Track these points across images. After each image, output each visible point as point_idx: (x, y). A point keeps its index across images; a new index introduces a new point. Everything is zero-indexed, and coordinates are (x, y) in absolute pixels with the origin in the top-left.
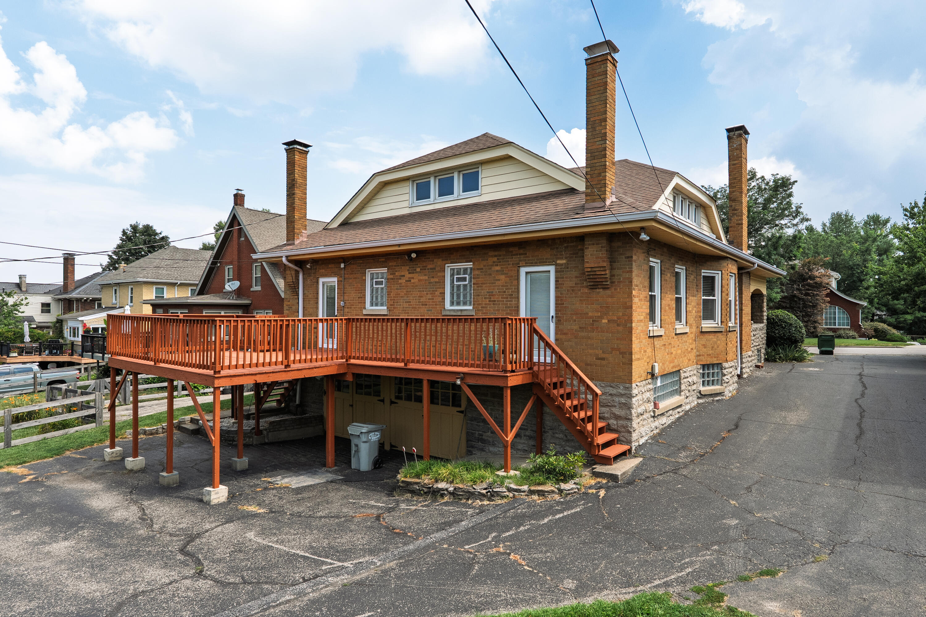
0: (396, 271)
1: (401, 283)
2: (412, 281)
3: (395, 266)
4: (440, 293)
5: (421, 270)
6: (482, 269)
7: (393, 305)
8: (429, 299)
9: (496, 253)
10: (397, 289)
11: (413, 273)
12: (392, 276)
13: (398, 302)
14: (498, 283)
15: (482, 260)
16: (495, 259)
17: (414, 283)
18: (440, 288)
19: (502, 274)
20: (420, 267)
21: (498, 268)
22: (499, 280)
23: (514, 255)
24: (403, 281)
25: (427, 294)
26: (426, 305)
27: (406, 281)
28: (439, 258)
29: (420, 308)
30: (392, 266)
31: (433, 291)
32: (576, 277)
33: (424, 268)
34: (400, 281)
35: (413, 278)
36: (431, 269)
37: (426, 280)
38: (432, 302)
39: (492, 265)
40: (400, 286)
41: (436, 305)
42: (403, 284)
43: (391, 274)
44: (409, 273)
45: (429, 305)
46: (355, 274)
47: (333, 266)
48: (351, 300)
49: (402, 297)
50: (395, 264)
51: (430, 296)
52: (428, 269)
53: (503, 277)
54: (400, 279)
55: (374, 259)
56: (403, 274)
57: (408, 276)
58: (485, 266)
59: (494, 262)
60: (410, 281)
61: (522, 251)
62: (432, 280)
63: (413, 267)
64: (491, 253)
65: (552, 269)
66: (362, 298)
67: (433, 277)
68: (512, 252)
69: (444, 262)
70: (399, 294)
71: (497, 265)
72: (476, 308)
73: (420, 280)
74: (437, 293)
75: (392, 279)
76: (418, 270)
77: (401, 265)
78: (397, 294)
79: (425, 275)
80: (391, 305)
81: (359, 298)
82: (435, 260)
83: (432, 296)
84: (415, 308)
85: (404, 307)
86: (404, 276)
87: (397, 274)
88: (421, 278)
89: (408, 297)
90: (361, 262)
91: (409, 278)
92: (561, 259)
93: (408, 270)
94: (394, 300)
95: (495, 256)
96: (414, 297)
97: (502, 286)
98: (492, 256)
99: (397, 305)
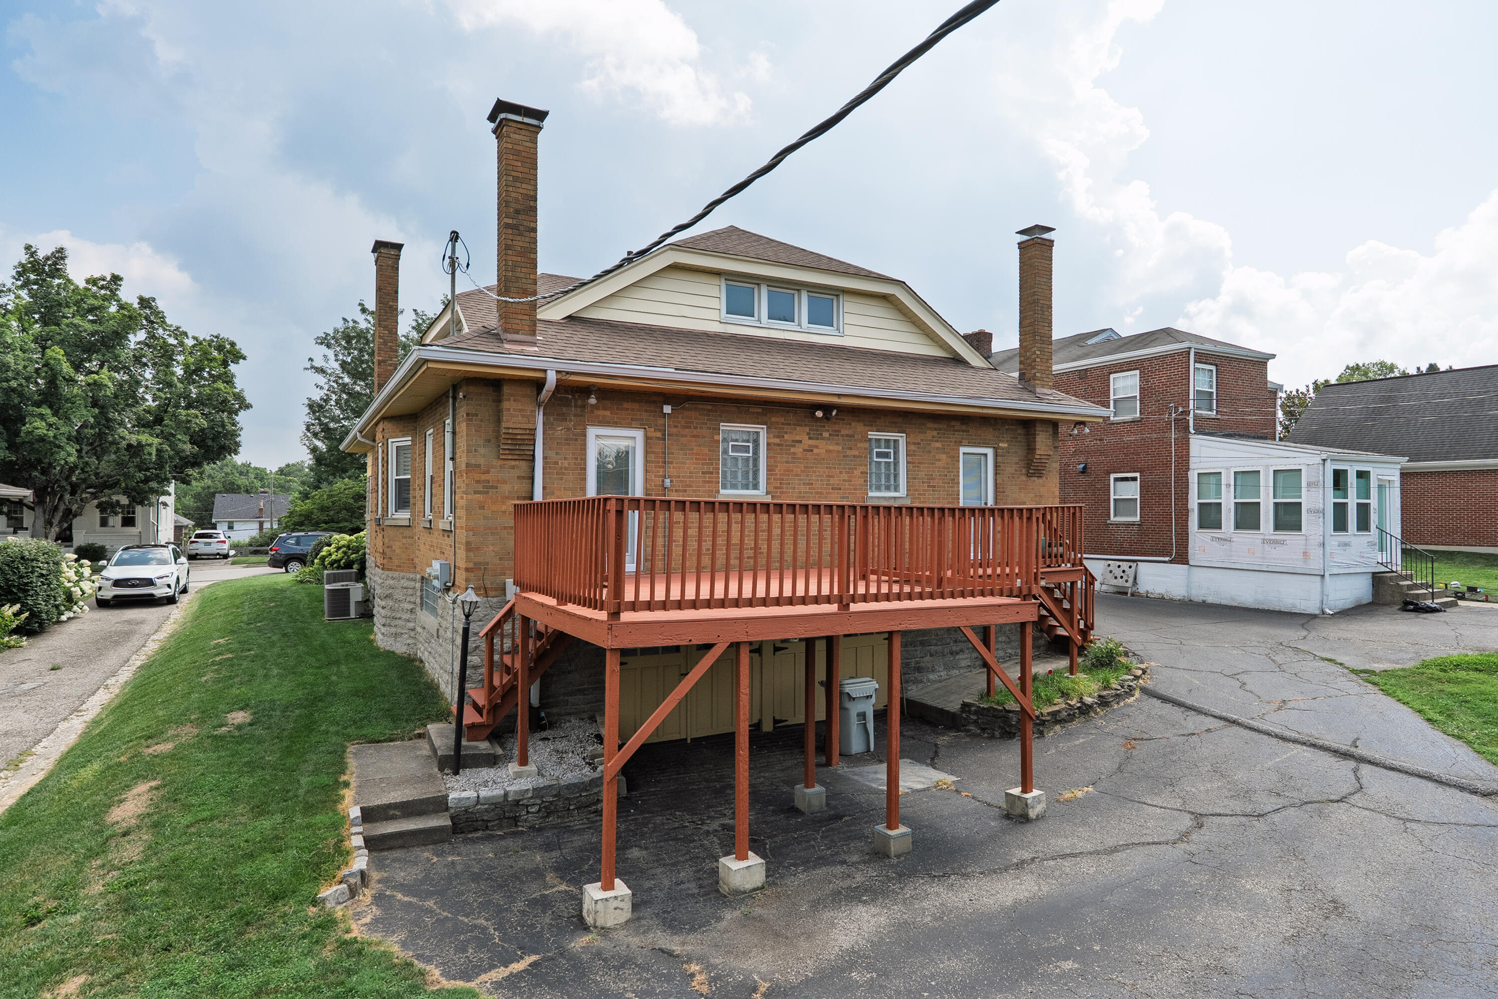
0: (786, 433)
1: (794, 454)
2: (815, 450)
3: (783, 424)
4: (862, 473)
5: (830, 435)
6: (919, 444)
7: (780, 488)
8: (844, 481)
9: (936, 426)
10: (787, 462)
11: (818, 439)
12: (777, 441)
13: (789, 484)
14: (938, 464)
15: (919, 432)
16: (935, 433)
17: (818, 455)
18: (861, 465)
19: (944, 453)
20: (828, 431)
21: (938, 445)
22: (939, 460)
23: (956, 431)
24: (798, 450)
25: (841, 473)
26: (840, 489)
27: (804, 450)
28: (858, 421)
29: (830, 493)
30: (777, 423)
31: (851, 469)
32: (1016, 463)
33: (836, 434)
34: (793, 450)
35: (817, 447)
36: (847, 435)
37: (838, 452)
38: (850, 485)
39: (932, 441)
40: (794, 458)
41: (855, 489)
42: (799, 455)
43: (774, 437)
44: (810, 438)
45: (844, 489)
46: (695, 428)
47: (636, 406)
48: (683, 477)
49: (797, 475)
50: (782, 420)
51: (845, 476)
52: (843, 436)
53: (944, 456)
54: (794, 446)
55: (738, 407)
56: (798, 438)
57: (807, 442)
58: (922, 440)
59: (933, 437)
60: (812, 451)
61: (964, 427)
62: (849, 453)
63: (817, 430)
64: (930, 425)
65: (990, 452)
66: (712, 473)
67: (851, 449)
68: (954, 426)
69: (867, 428)
70: (792, 471)
71: (937, 441)
72: (912, 494)
73: (828, 451)
74: (857, 473)
75: (779, 445)
76: (826, 435)
77: (794, 424)
78: (788, 471)
79: (837, 444)
80: (776, 488)
81: (703, 473)
82: (853, 424)
83: (849, 477)
84: (821, 493)
85: (800, 493)
86: (800, 442)
87: (786, 437)
88: (831, 448)
89: (807, 476)
90: (710, 407)
91: (809, 446)
92: (1003, 442)
93: (808, 434)
94: (782, 479)
95: (935, 429)
96: (819, 476)
97: (944, 468)
98: (931, 429)
99: (787, 488)
